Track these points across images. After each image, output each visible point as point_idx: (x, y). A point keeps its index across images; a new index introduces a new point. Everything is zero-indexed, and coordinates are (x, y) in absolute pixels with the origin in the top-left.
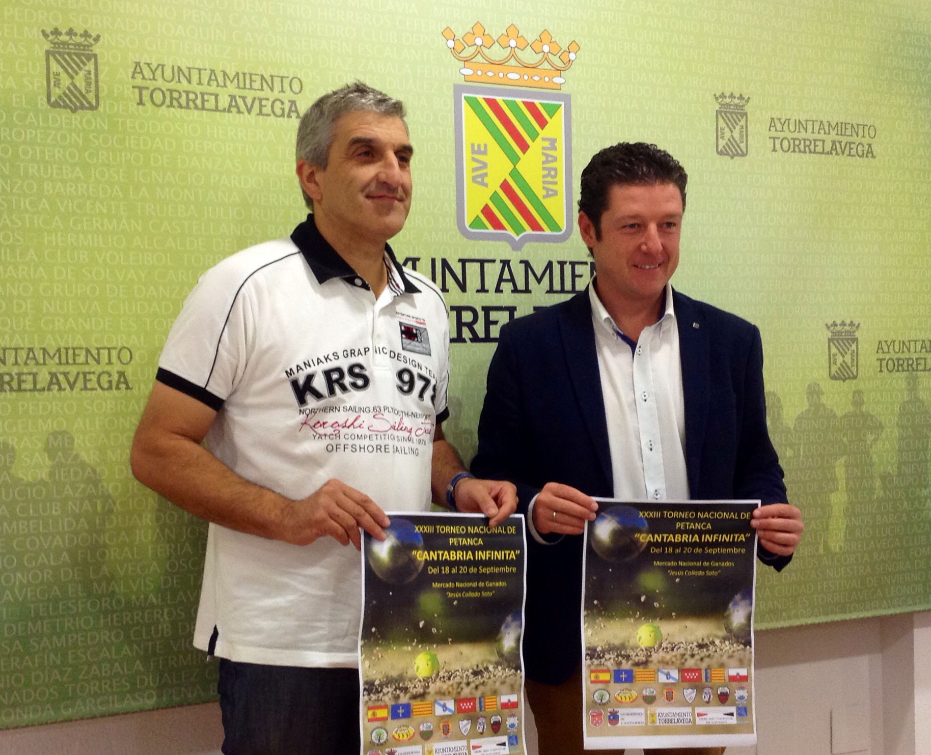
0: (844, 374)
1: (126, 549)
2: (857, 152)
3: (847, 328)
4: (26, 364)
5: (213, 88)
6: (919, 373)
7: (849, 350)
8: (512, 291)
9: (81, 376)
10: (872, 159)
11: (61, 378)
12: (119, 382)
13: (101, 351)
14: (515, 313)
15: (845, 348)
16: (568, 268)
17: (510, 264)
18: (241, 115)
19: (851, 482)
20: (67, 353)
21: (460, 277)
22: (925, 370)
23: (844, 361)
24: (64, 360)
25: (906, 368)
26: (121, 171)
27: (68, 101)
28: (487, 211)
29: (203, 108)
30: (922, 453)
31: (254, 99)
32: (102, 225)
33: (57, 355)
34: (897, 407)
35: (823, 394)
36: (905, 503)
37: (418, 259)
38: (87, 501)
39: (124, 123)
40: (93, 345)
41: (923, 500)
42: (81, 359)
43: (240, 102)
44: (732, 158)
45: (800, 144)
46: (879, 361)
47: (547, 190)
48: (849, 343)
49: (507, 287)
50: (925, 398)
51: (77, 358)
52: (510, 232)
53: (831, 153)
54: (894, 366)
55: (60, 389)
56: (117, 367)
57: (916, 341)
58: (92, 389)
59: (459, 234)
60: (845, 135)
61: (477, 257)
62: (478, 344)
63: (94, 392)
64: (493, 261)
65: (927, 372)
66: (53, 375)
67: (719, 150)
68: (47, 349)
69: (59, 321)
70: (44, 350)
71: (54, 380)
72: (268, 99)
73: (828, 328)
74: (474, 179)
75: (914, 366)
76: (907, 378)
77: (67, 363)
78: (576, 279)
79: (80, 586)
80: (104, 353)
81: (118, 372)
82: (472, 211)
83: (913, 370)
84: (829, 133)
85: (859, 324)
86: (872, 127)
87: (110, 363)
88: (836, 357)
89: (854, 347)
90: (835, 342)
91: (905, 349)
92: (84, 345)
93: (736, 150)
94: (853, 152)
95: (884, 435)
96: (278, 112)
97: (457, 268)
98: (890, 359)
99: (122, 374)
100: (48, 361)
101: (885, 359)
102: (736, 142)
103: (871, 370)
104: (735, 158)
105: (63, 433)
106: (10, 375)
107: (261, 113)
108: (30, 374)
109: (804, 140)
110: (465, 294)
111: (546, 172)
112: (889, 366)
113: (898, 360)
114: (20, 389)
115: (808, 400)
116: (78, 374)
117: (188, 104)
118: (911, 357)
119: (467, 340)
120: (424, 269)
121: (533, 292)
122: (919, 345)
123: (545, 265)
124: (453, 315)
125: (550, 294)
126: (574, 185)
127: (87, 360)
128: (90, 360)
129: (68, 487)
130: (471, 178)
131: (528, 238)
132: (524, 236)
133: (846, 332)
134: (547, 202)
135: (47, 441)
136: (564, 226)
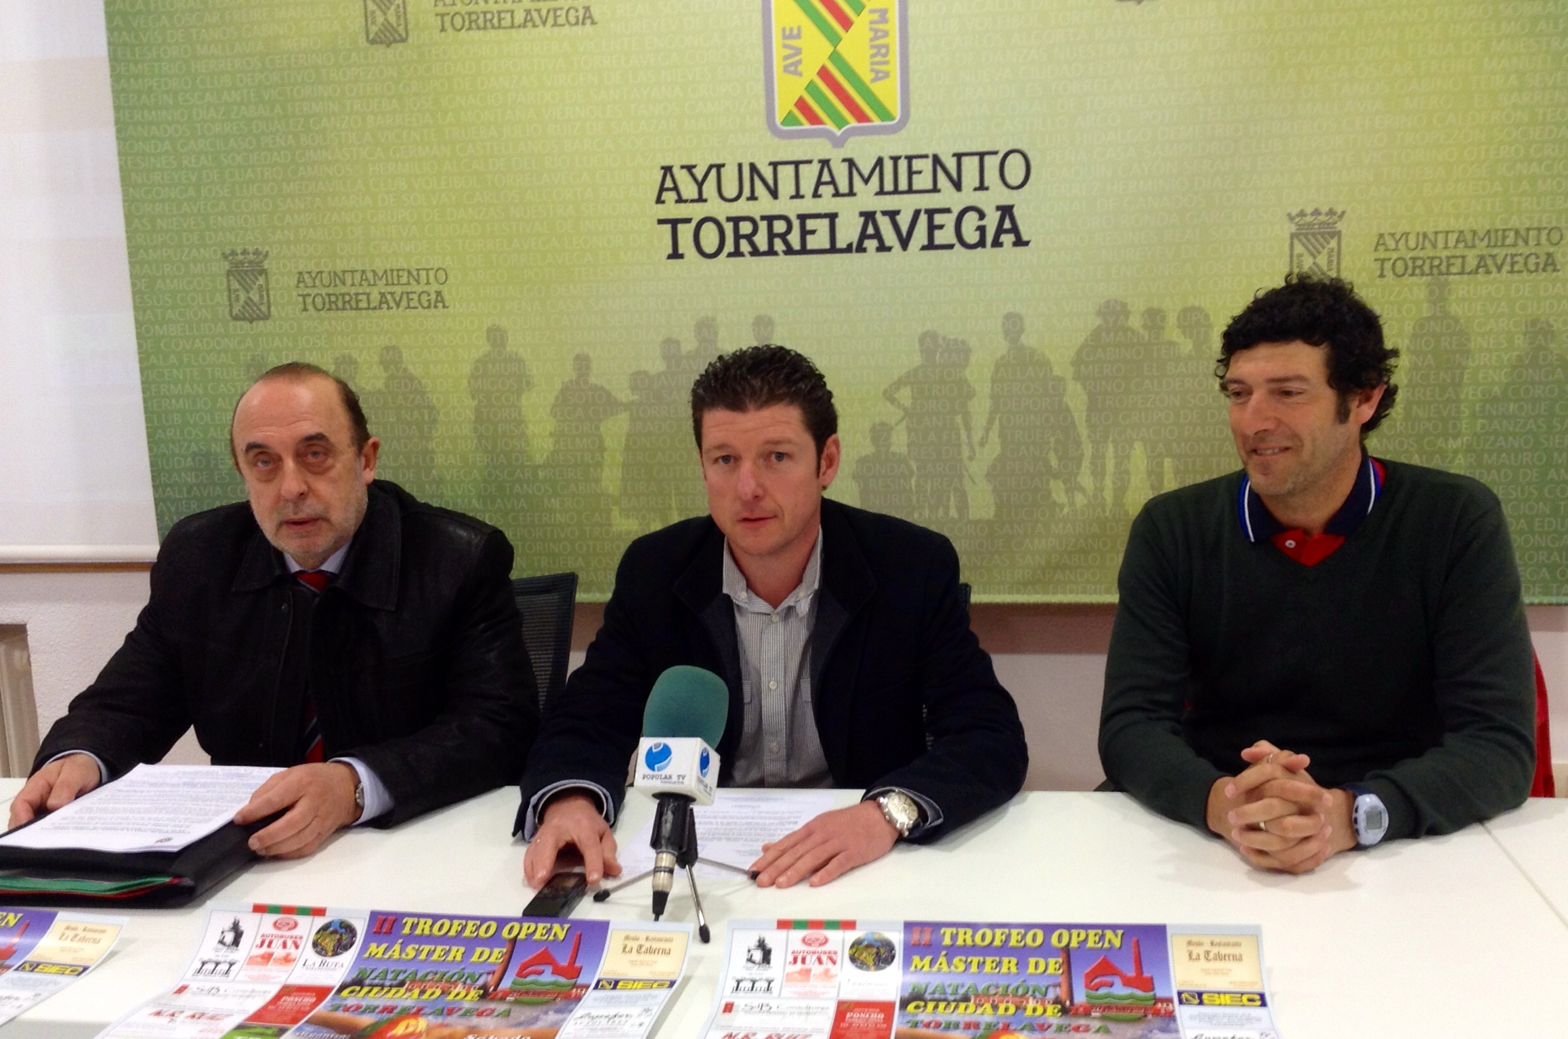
1: (451, 456)
3: (1322, 218)
4: (361, 285)
5: (509, 5)
6: (1451, 277)
7: (1324, 248)
8: (834, 195)
9: (405, 296)
11: (389, 297)
12: (436, 301)
13: (421, 272)
14: (838, 222)
15: (1318, 246)
16: (903, 164)
17: (831, 163)
18: (537, 30)
20: (392, 275)
21: (771, 182)
22: (1462, 273)
23: (1314, 263)
24: (390, 282)
25: (1426, 269)
26: (430, 98)
27: (383, 37)
28: (801, 105)
29: (500, 27)
30: (1450, 389)
31: (548, 11)
32: (417, 152)
33: (385, 276)
34: (1409, 325)
37: (723, 165)
38: (416, 412)
39: (430, 51)
40: (414, 266)
41: (1451, 455)
42: (404, 280)
43: (535, 15)
46: (1380, 262)
47: (876, 72)
48: (1324, 238)
49: (826, 190)
50: (1460, 313)
51: (400, 279)
52: (830, 126)
54: (1406, 269)
55: (389, 308)
56: (434, 287)
57: (1447, 233)
58: (414, 308)
59: (769, 134)
61: (790, 159)
62: (793, 257)
63: (416, 311)
64: (810, 162)
65: (1466, 277)
66: (382, 295)
68: (377, 271)
69: (384, 245)
70: (374, 271)
71: (384, 300)
72: (561, 9)
73: (1291, 218)
74: (786, 69)
75: (1443, 268)
76: (1429, 285)
77: (393, 284)
78: (915, 177)
79: (415, 486)
80: (423, 273)
81: (435, 292)
82: (784, 105)
83: (1440, 273)
85: (1343, 213)
87: (428, 283)
88: (1302, 258)
89: (1333, 243)
90: (1302, 238)
91: (1427, 245)
92: (405, 266)
96: (573, 20)
97: (768, 173)
98: (1400, 259)
99: (438, 293)
100: (378, 282)
101: (1390, 259)
103: (1364, 274)
105: (394, 348)
106: (349, 294)
107: (555, 25)
108: (364, 294)
110: (777, 202)
111: (874, 51)
112: (1397, 271)
113: (1414, 259)
114: (357, 308)
116: (402, 293)
117: (485, 25)
118: (1438, 255)
119: (780, 252)
120: (730, 176)
121: (859, 195)
122: (1453, 238)
123: (873, 162)
124: (763, 226)
125: (880, 197)
126: (912, 63)
127: (409, 281)
128: (412, 281)
129: (400, 397)
130: (782, 69)
131: (853, 132)
132: (847, 130)
133: (1320, 224)
134: (879, 89)
135: (382, 355)
136: (898, 116)
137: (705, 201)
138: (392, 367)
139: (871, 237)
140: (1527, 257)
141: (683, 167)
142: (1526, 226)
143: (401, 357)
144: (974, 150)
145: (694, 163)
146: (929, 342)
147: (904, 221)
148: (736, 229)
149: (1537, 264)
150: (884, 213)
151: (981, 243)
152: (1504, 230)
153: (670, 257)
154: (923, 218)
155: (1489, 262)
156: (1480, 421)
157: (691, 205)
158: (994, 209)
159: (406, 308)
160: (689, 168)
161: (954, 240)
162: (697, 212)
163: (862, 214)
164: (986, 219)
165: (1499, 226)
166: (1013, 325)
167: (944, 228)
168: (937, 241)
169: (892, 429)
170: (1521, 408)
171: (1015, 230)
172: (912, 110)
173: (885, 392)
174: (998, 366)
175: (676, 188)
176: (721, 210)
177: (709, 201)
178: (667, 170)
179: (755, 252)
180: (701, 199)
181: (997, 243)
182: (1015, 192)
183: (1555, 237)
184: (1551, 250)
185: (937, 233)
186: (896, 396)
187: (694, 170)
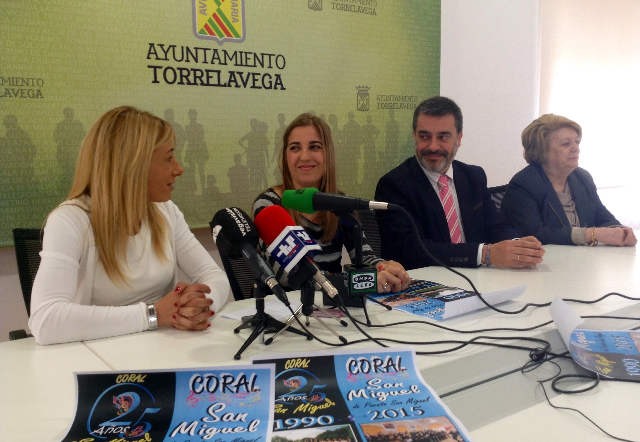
0: (363, 109)
1: (43, 170)
2: (369, 12)
3: (365, 89)
6: (394, 110)
8: (219, 64)
9: (20, 91)
10: (375, 16)
11: (11, 91)
12: (37, 94)
13: (29, 80)
14: (221, 74)
15: (364, 97)
16: (244, 55)
17: (218, 51)
19: (366, 155)
20: (13, 80)
21: (195, 55)
22: (397, 109)
23: (363, 103)
24: (12, 84)
25: (389, 107)
28: (206, 26)
32: (28, 22)
33: (9, 80)
34: (385, 123)
35: (354, 116)
36: (388, 164)
37: (175, 46)
38: (24, 149)
40: (25, 77)
42: (20, 83)
44: (315, 10)
45: (345, 5)
46: (378, 104)
47: (234, 19)
48: (365, 95)
49: (216, 61)
50: (397, 120)
51: (18, 82)
52: (217, 36)
53: (358, 12)
54: (384, 106)
55: (10, 96)
56: (36, 88)
57: (393, 96)
58: (25, 97)
59: (194, 36)
60: (364, 4)
61: (202, 47)
62: (204, 86)
63: (26, 98)
64: (210, 49)
65: (398, 110)
66: (7, 90)
67: (310, 6)
68: (4, 77)
69: (9, 65)
70: (2, 78)
71: (7, 93)
73: (357, 88)
74: (200, 12)
75: (393, 106)
76: (389, 111)
77: (13, 85)
78: (248, 60)
79: (22, 186)
80: (31, 81)
81: (37, 90)
82: (200, 26)
83: (392, 108)
84: (357, 3)
85: (370, 88)
86: (375, 2)
87: (33, 85)
88: (360, 101)
89: (367, 97)
90: (360, 94)
91: (389, 99)
92: (21, 77)
93: (317, 7)
94: (367, 12)
95: (380, 135)
97: (193, 51)
98: (383, 103)
99: (39, 91)
100: (4, 83)
101: (380, 103)
102: (317, 4)
103: (375, 107)
104: (317, 11)
105: (13, 116)
109: (347, 5)
110: (197, 63)
111: (233, 11)
112: (382, 106)
113: (386, 103)
115: (349, 119)
119: (199, 84)
120: (178, 51)
121: (228, 65)
122: (395, 98)
123: (233, 52)
124: (192, 73)
125: (236, 66)
126: (247, 17)
127: (22, 84)
128: (24, 84)
129: (15, 141)
130: (199, 11)
131: (225, 40)
132: (225, 39)
133: (364, 91)
134: (234, 25)
135: (5, 120)
136: (242, 36)
137: (168, 60)
138: (11, 126)
139: (233, 81)
140: (410, 105)
141: (158, 45)
142: (410, 95)
143: (16, 121)
144: (267, 53)
145: (163, 44)
146: (254, 122)
147: (245, 76)
148: (181, 73)
149: (413, 107)
150: (238, 73)
151: (270, 88)
152: (406, 96)
153: (153, 82)
154: (251, 76)
155: (403, 106)
156: (402, 153)
157: (162, 61)
158: (274, 76)
159: (20, 97)
160: (161, 46)
161: (261, 85)
162: (165, 64)
163: (230, 72)
164: (272, 78)
165: (405, 95)
166: (281, 117)
167: (259, 81)
168: (256, 85)
169: (242, 156)
170: (410, 150)
171: (281, 84)
172: (247, 35)
173: (239, 142)
174: (277, 132)
175: (155, 53)
176: (175, 65)
177: (170, 60)
178: (152, 45)
179: (189, 83)
180: (166, 59)
181: (276, 88)
182: (281, 70)
183: (416, 99)
184: (415, 103)
185: (256, 82)
186: (243, 143)
187: (163, 47)
